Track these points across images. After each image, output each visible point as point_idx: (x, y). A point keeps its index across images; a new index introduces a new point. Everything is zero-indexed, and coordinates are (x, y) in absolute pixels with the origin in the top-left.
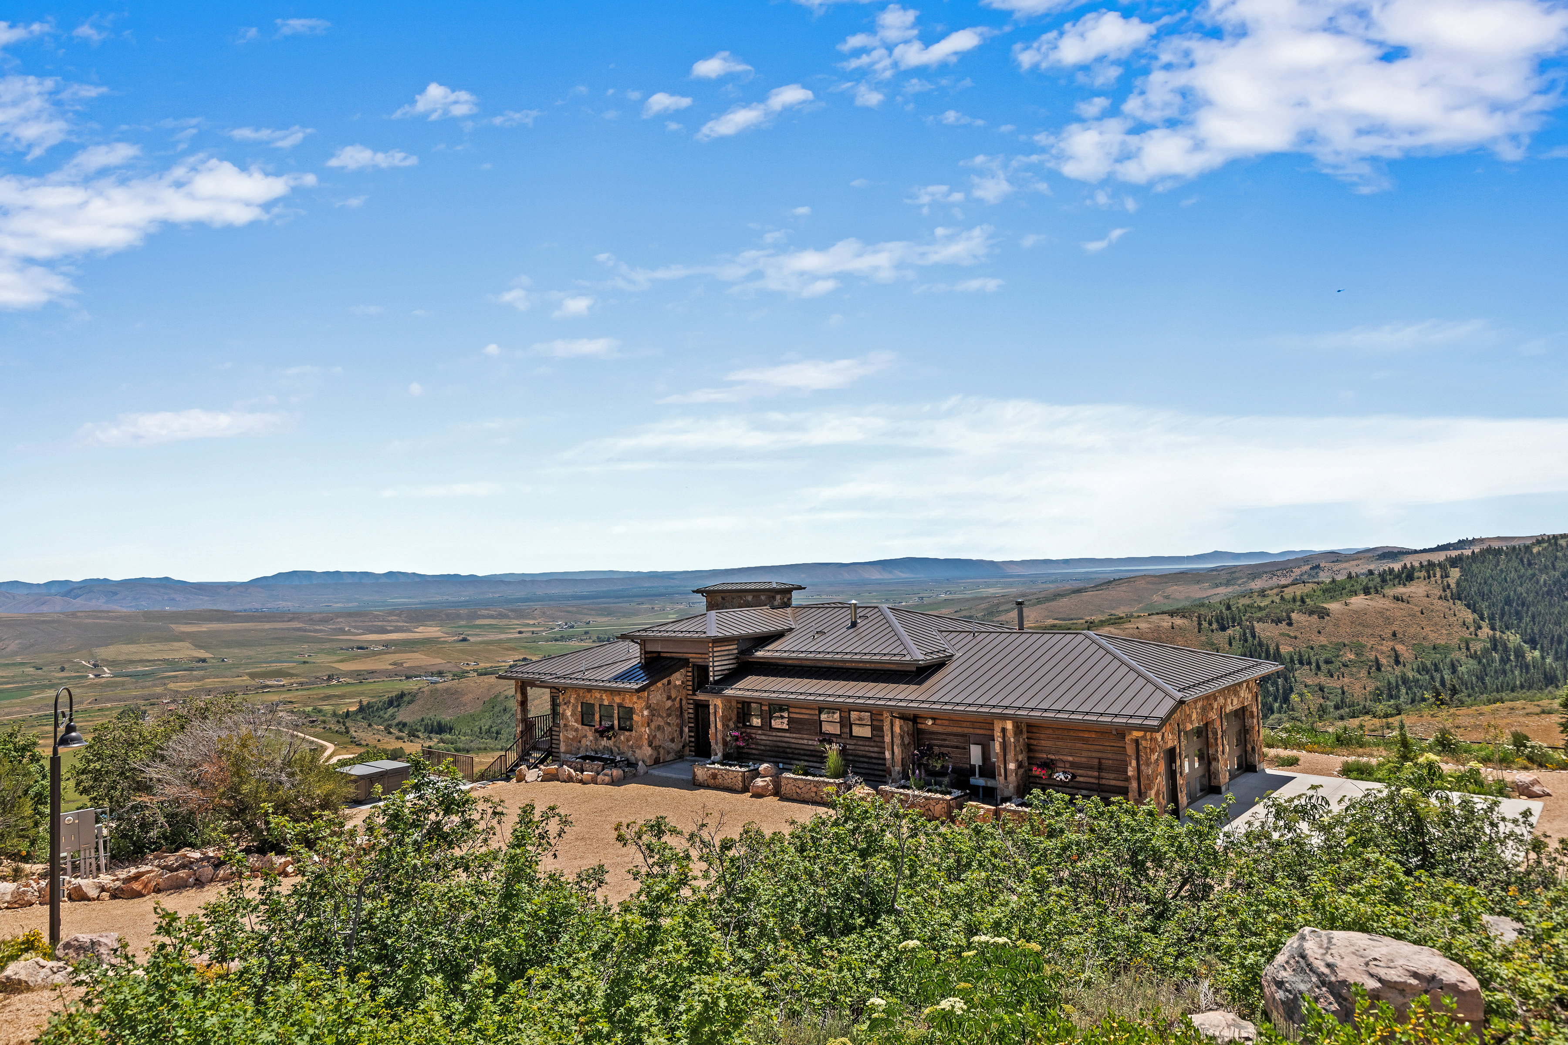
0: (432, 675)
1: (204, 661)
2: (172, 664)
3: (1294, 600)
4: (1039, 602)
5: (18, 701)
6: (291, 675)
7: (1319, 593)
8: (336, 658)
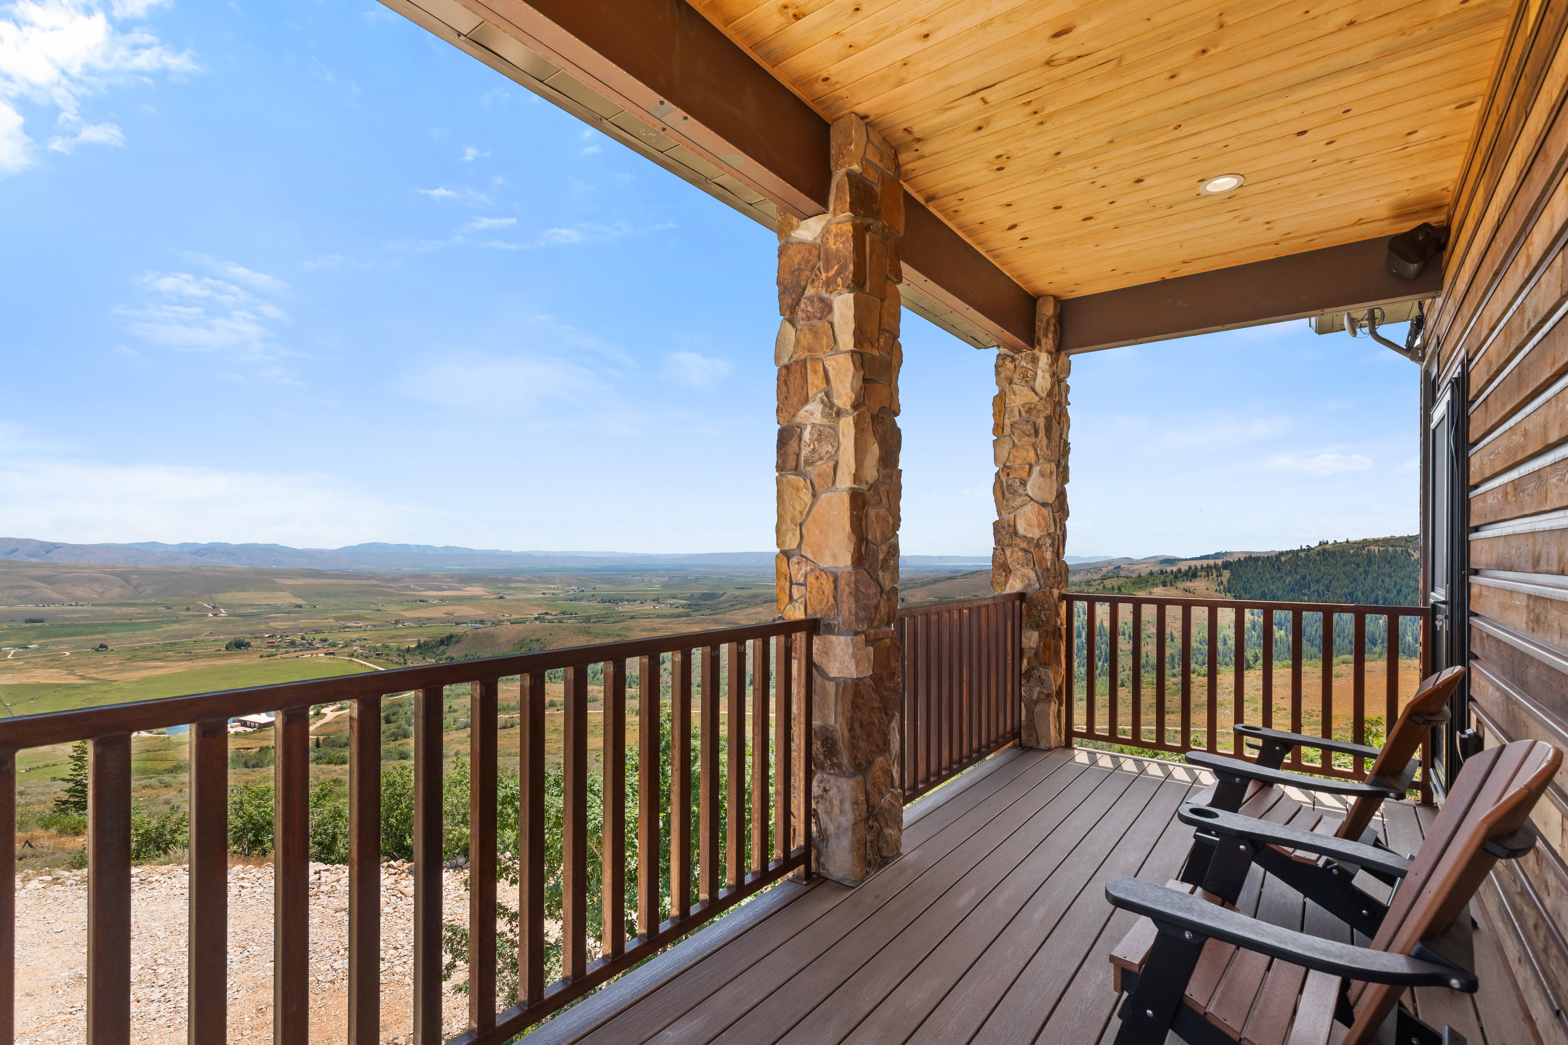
0: (476, 622)
1: (300, 606)
2: (276, 609)
3: (1113, 588)
4: (924, 584)
5: (149, 632)
6: (367, 619)
7: (1129, 584)
8: (402, 608)
